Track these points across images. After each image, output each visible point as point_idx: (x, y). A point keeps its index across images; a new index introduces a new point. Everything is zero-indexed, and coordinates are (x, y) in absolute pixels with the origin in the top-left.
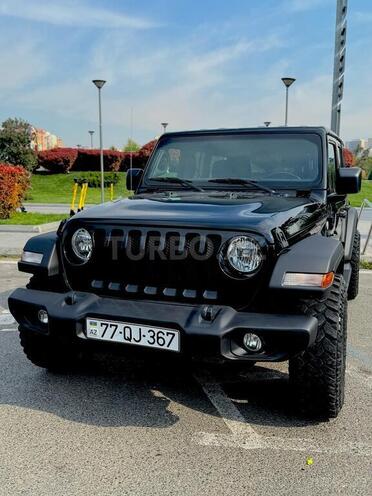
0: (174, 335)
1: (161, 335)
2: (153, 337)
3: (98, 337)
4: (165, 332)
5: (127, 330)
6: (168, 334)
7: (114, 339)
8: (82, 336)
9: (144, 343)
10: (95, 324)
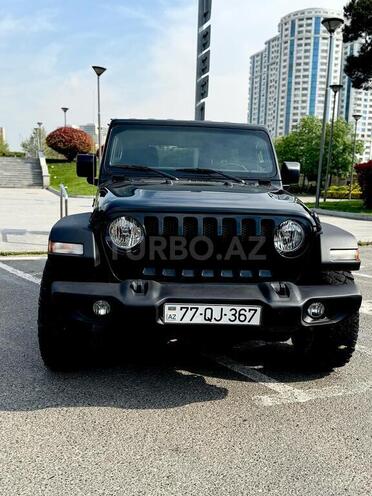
0: (256, 310)
1: (242, 312)
2: (234, 315)
3: (177, 321)
4: (247, 308)
5: (209, 311)
6: (250, 310)
7: (194, 321)
8: (160, 322)
9: (225, 321)
10: (175, 309)
